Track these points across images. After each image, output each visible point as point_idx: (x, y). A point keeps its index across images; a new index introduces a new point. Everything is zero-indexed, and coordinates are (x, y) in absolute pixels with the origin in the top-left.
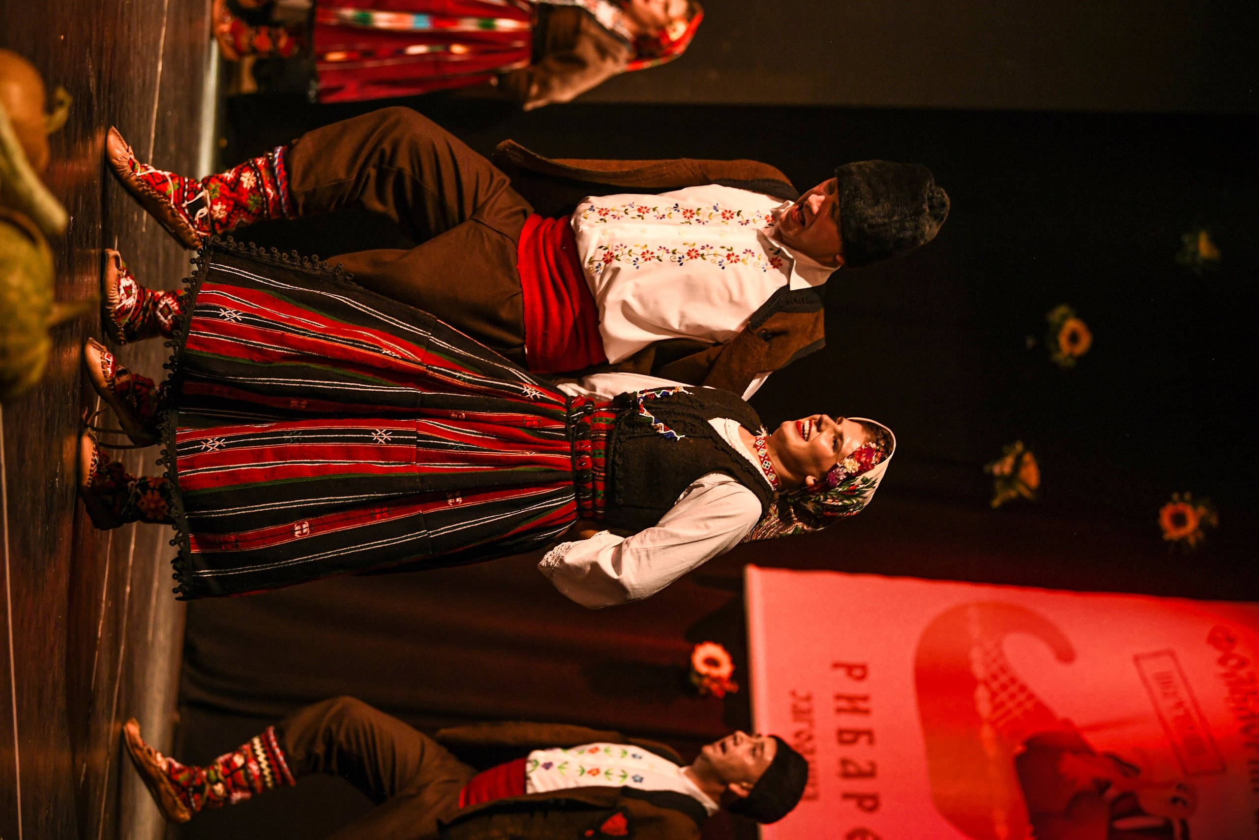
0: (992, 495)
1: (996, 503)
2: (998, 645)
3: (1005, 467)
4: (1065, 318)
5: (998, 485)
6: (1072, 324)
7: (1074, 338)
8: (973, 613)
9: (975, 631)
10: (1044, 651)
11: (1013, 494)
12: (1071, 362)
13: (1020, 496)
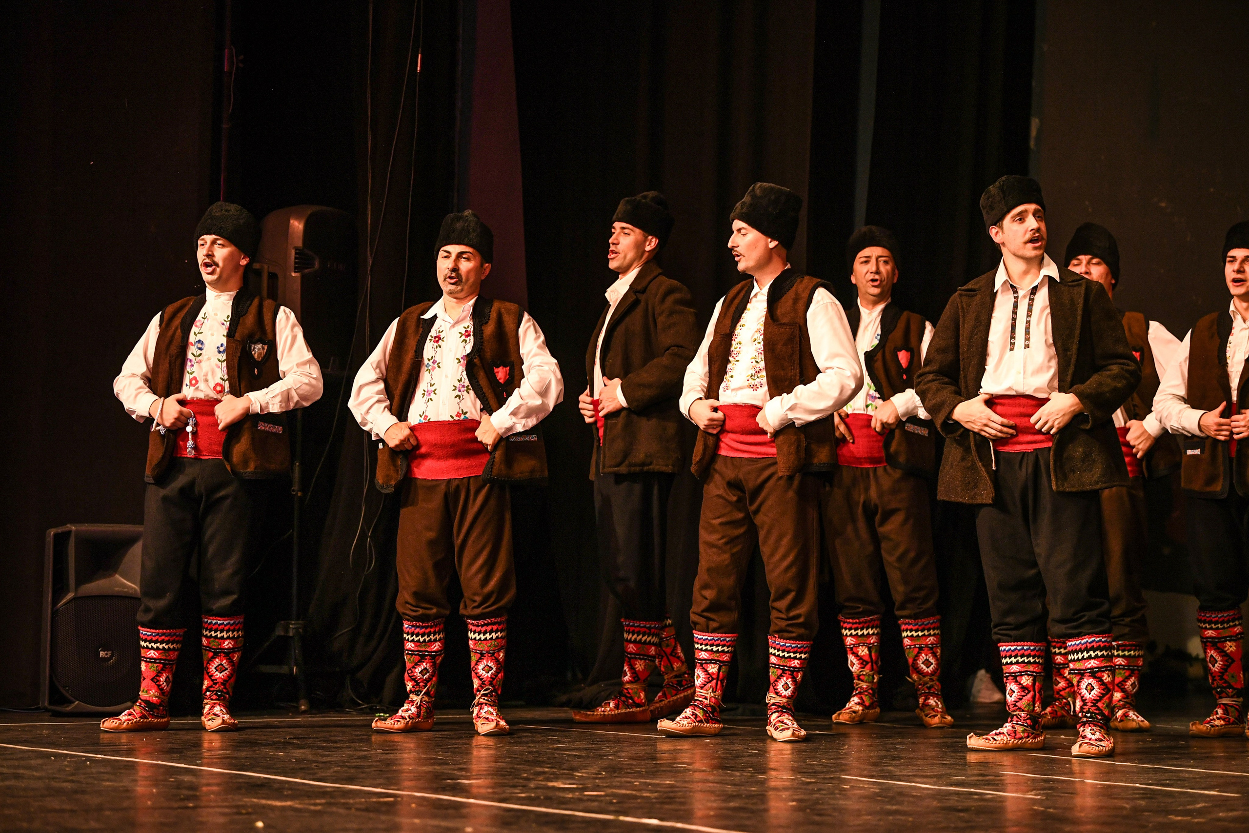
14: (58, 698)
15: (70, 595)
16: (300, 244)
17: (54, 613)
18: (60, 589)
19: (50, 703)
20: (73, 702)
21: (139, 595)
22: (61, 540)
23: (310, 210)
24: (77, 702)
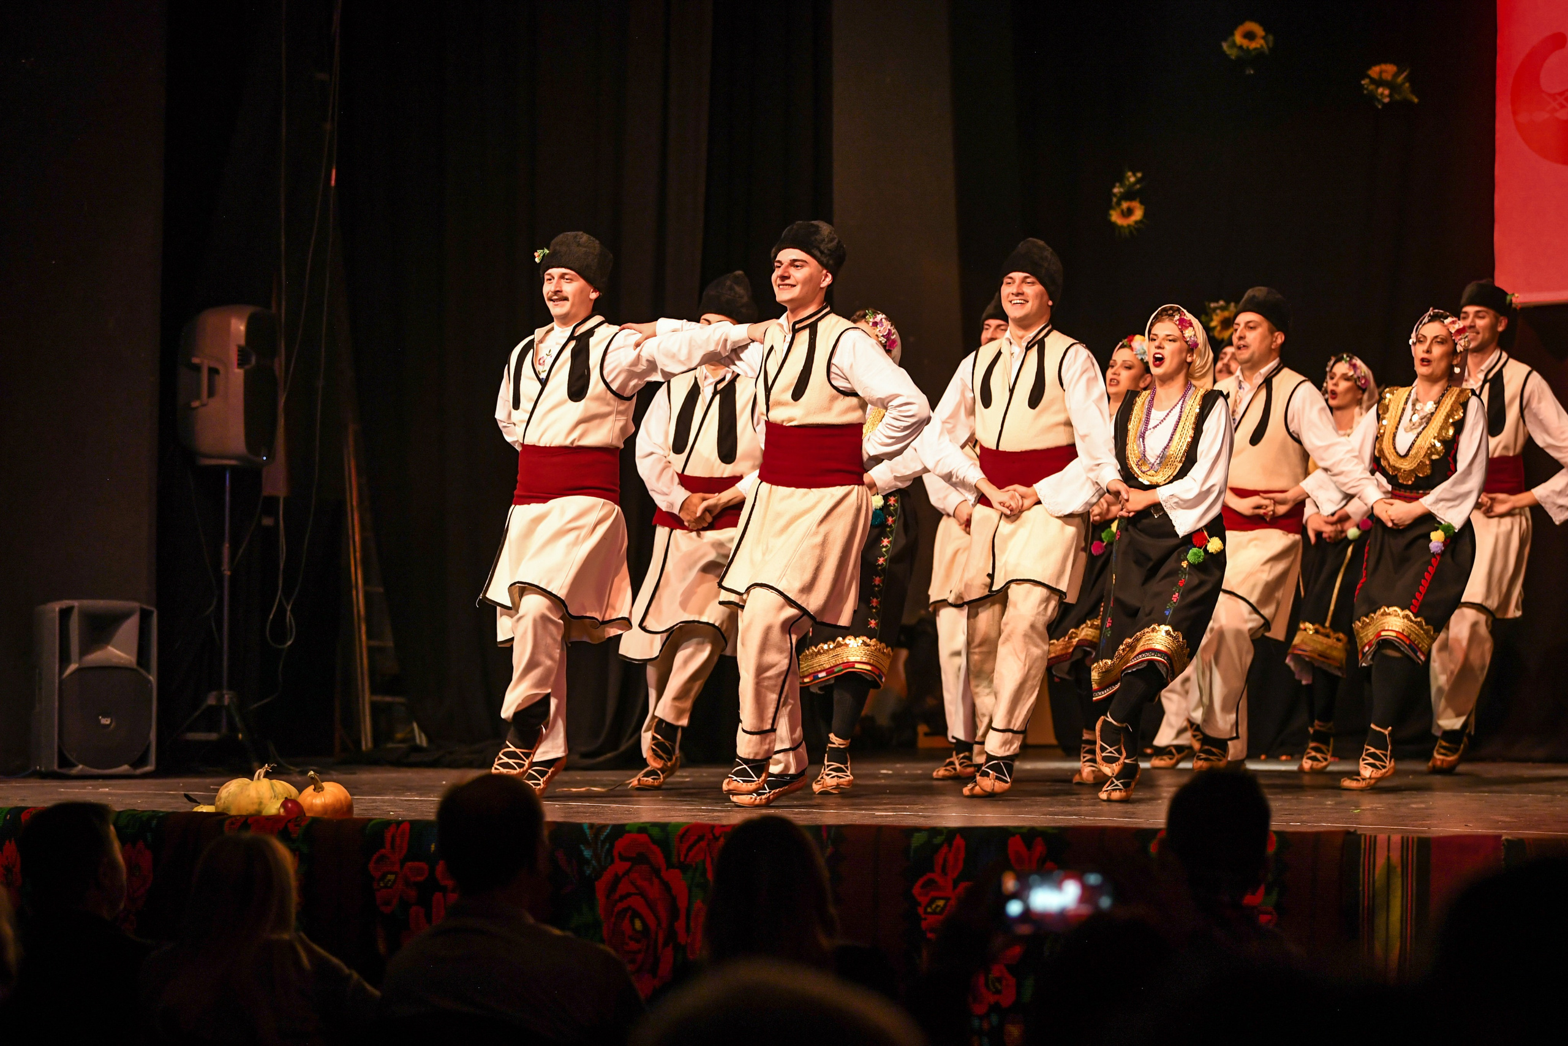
0: (1407, 103)
1: (1416, 100)
2: (1553, 96)
3: (1383, 92)
4: (1234, 45)
5: (1397, 97)
6: (1238, 39)
7: (1250, 36)
8: (1523, 118)
9: (1542, 116)
10: (1554, 59)
11: (1407, 85)
12: (1271, 38)
13: (1407, 79)
14: (64, 762)
15: (73, 667)
16: (242, 342)
17: (61, 682)
18: (65, 660)
19: (60, 766)
20: (75, 766)
21: (135, 666)
22: (65, 613)
23: (249, 310)
24: (81, 766)
